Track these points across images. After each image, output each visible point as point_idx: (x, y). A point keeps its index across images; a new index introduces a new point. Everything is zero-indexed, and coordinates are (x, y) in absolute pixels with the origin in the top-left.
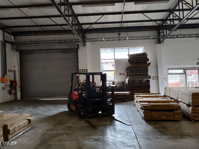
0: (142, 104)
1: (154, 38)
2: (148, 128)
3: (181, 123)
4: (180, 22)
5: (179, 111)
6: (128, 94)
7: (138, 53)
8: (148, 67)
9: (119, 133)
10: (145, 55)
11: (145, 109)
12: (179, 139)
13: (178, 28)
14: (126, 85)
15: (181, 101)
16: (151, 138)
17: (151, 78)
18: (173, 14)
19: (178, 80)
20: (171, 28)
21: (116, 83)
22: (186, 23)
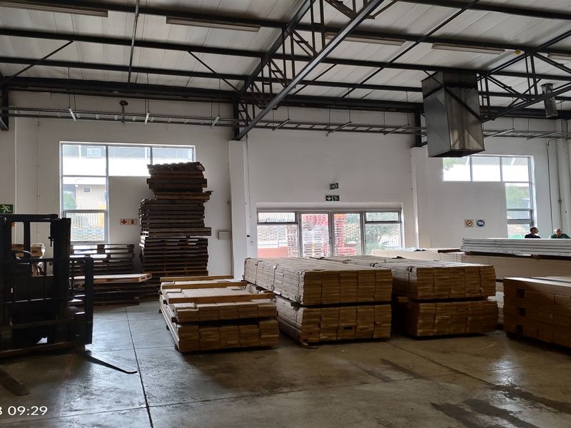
0: (177, 309)
1: (222, 122)
2: (187, 376)
3: (277, 353)
4: (286, 87)
5: (273, 321)
6: (143, 280)
7: (177, 163)
8: (205, 204)
9: (96, 400)
10: (196, 169)
11: (184, 320)
12: (265, 398)
13: (282, 104)
14: (141, 255)
15: (280, 296)
16: (190, 404)
17: (210, 235)
18: (269, 66)
19: (284, 241)
20: (264, 100)
21: (107, 249)
22: (301, 93)
